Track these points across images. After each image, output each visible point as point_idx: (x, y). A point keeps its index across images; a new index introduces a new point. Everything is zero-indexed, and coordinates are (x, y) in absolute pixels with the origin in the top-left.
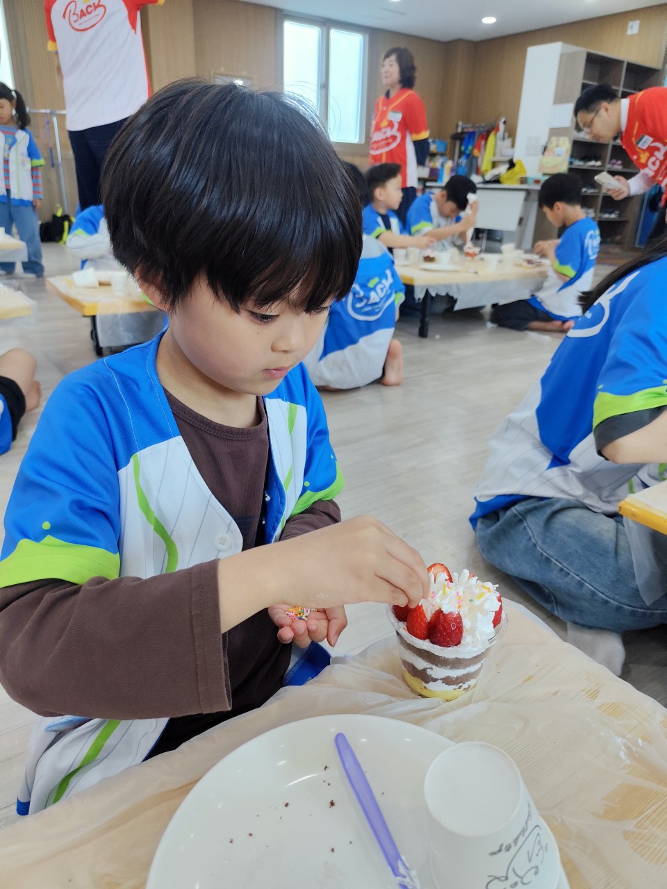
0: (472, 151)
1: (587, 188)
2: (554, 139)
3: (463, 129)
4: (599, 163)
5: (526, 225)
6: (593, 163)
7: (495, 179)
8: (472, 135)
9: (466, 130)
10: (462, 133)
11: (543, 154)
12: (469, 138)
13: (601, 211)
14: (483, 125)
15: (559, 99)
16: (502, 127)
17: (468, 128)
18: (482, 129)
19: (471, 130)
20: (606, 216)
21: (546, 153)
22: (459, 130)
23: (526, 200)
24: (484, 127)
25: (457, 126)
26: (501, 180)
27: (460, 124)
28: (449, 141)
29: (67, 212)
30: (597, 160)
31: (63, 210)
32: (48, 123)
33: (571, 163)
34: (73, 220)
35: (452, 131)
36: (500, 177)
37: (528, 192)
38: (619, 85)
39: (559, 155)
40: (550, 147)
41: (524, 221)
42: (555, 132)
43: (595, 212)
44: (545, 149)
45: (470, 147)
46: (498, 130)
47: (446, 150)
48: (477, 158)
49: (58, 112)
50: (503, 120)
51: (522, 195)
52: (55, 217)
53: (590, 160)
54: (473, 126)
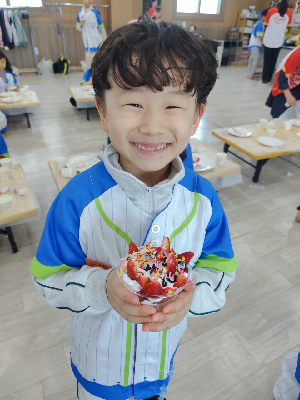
7: (292, 43)
16: (297, 6)
26: (296, 44)
29: (66, 58)
31: (64, 57)
32: (57, 10)
34: (69, 62)
36: (296, 42)
46: (294, 8)
49: (62, 4)
50: (298, 2)
52: (60, 60)
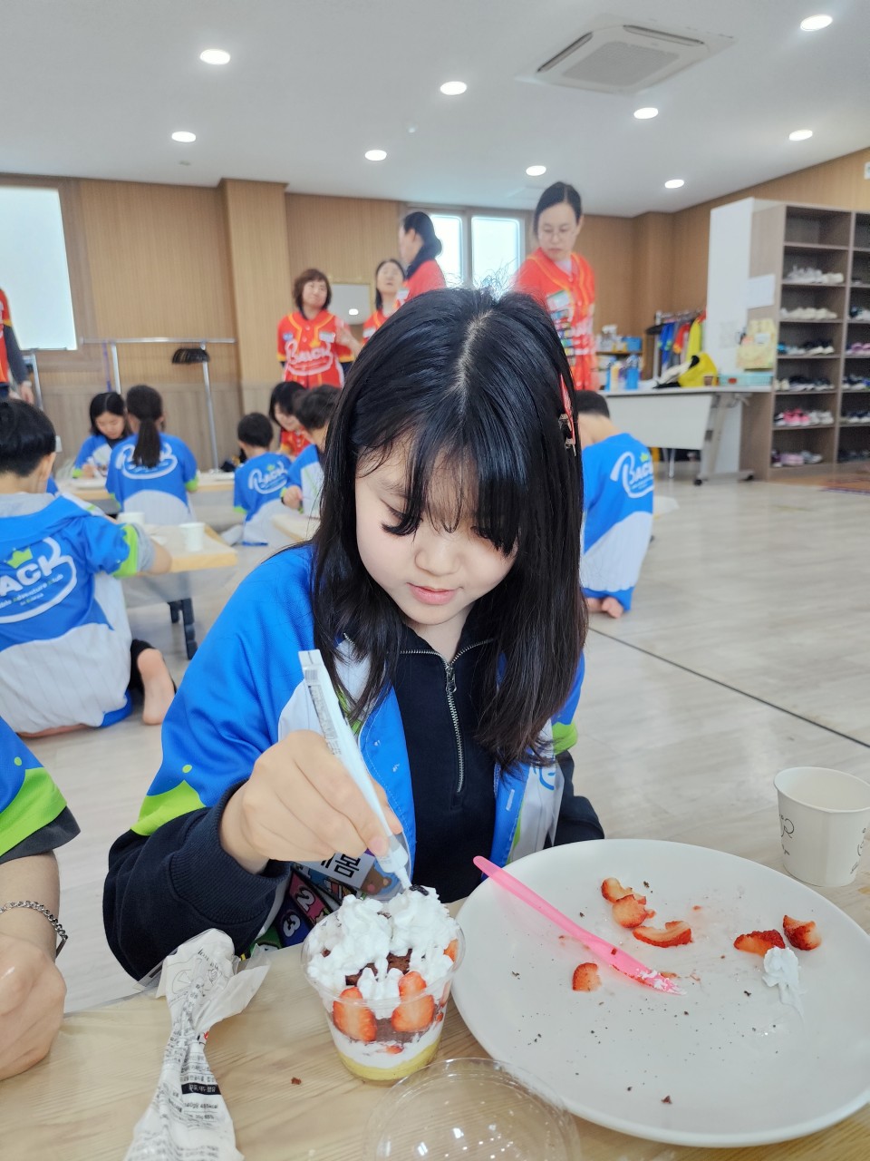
0: (671, 347)
1: (816, 384)
2: (754, 323)
3: (663, 319)
4: (829, 350)
5: (719, 439)
6: (819, 350)
7: (672, 381)
8: (671, 326)
9: (666, 322)
10: (662, 325)
11: (740, 343)
12: (668, 330)
13: (844, 414)
14: (687, 312)
15: (756, 270)
17: (668, 318)
18: (686, 319)
19: (671, 321)
20: (854, 420)
21: (744, 342)
22: (658, 322)
23: (714, 406)
24: (687, 315)
25: (655, 317)
26: (680, 382)
27: (659, 314)
28: (644, 336)
30: (825, 345)
32: (107, 353)
33: (781, 352)
35: (648, 324)
36: (680, 378)
37: (717, 396)
38: (847, 243)
39: (761, 343)
40: (749, 334)
41: (715, 436)
42: (755, 313)
43: (834, 415)
44: (743, 336)
45: (669, 343)
46: (704, 318)
47: (641, 347)
48: (679, 355)
51: (708, 400)
53: (814, 345)
54: (674, 316)
